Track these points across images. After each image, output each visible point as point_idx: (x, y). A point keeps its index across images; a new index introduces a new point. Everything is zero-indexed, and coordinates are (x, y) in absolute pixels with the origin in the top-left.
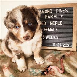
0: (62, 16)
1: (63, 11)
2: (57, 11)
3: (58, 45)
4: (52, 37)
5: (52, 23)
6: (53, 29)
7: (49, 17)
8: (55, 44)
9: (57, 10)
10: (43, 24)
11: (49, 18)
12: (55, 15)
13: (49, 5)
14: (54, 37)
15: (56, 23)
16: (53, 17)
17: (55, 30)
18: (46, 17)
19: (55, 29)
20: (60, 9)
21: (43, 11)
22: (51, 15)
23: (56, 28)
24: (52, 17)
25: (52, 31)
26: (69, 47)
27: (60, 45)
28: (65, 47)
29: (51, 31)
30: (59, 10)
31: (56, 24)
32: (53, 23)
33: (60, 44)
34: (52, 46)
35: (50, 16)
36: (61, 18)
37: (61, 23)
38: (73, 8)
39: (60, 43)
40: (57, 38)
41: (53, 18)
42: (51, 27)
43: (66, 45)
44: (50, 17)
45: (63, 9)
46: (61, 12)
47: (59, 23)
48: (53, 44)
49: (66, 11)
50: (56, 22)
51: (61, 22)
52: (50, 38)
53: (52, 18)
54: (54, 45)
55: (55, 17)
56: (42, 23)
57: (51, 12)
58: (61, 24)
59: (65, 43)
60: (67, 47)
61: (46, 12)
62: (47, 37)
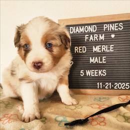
0: (113, 36)
1: (116, 27)
2: (105, 28)
3: (106, 86)
4: (96, 73)
5: (96, 49)
6: (98, 58)
7: (91, 38)
8: (101, 84)
9: (106, 26)
10: (81, 51)
11: (91, 40)
12: (102, 35)
13: (91, 18)
14: (100, 72)
15: (103, 48)
16: (98, 38)
17: (101, 60)
18: (86, 38)
19: (101, 58)
20: (111, 25)
21: (82, 28)
22: (95, 35)
23: (103, 57)
24: (96, 37)
25: (96, 62)
26: (126, 89)
27: (109, 86)
28: (118, 89)
29: (94, 62)
30: (108, 26)
31: (104, 51)
32: (99, 49)
33: (110, 84)
34: (97, 88)
35: (93, 36)
36: (113, 39)
37: (111, 48)
39: (109, 82)
40: (104, 74)
41: (99, 40)
42: (95, 56)
43: (120, 86)
44: (93, 38)
45: (116, 24)
46: (112, 30)
47: (109, 49)
48: (98, 84)
49: (121, 27)
50: (103, 46)
51: (111, 46)
52: (94, 74)
53: (96, 40)
54: (100, 86)
55: (102, 37)
57: (95, 29)
58: (111, 51)
59: (118, 82)
60: (121, 89)
61: (86, 30)
62: (88, 73)
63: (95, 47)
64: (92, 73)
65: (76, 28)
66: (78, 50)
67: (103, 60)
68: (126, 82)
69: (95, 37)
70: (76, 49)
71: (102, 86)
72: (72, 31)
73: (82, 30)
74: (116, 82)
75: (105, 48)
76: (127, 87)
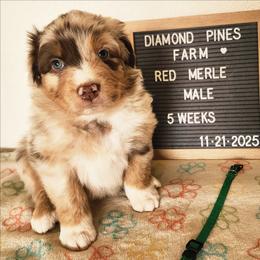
0: (224, 50)
1: (228, 34)
2: (208, 36)
3: (215, 141)
4: (196, 118)
5: (195, 74)
6: (199, 91)
7: (185, 54)
8: (207, 138)
9: (210, 33)
10: (166, 78)
11: (185, 59)
12: (203, 50)
13: (182, 19)
14: (204, 117)
15: (206, 73)
16: (197, 54)
17: (205, 94)
18: (175, 55)
19: (205, 91)
20: (219, 31)
21: (166, 37)
22: (191, 49)
23: (208, 89)
24: (194, 54)
25: (196, 98)
26: (253, 147)
27: (222, 141)
28: (239, 147)
29: (192, 98)
30: (213, 33)
31: (209, 78)
32: (199, 74)
33: (224, 137)
34: (199, 147)
35: (188, 51)
36: (223, 56)
37: (221, 72)
38: (256, 24)
39: (221, 134)
40: (211, 119)
41: (198, 58)
42: (193, 87)
43: (242, 141)
44: (188, 55)
45: (227, 30)
46: (221, 40)
47: (217, 74)
48: (201, 138)
49: (237, 36)
50: (206, 69)
51: (221, 68)
52: (192, 120)
53: (193, 58)
54: (205, 142)
56: (164, 76)
57: (190, 38)
58: (221, 77)
59: (238, 134)
60: (245, 147)
61: (175, 40)
62: (182, 118)
63: (193, 71)
64: (189, 118)
65: (155, 37)
66: (162, 76)
67: (209, 93)
68: (252, 134)
69: (191, 54)
70: (158, 75)
71: (210, 142)
72: (148, 42)
73: (166, 40)
74: (234, 134)
75: (210, 72)
76: (255, 142)
